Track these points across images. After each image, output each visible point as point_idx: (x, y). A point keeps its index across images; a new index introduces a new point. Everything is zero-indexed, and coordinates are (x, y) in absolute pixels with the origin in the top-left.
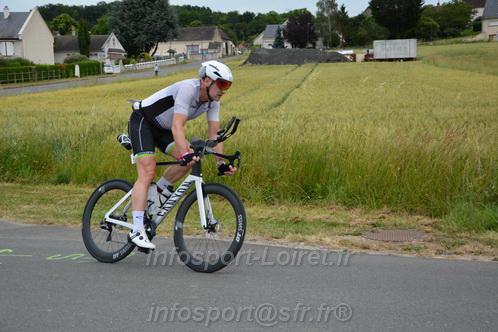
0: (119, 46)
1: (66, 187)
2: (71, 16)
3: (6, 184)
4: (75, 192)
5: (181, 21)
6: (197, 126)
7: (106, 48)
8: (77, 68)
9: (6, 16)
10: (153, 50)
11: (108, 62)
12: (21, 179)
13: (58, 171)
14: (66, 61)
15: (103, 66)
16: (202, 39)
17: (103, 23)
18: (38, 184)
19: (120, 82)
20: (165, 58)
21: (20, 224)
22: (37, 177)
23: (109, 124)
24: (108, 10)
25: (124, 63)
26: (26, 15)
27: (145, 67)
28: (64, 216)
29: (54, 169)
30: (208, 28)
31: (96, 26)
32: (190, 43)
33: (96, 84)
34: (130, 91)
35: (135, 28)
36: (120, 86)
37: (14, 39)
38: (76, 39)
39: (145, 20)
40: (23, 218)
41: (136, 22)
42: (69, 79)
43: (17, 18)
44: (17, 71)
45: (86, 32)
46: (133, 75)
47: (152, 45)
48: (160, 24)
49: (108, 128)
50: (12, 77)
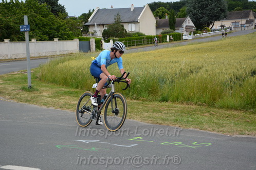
0: (192, 24)
1: (167, 104)
2: (165, 8)
3: (135, 101)
4: (172, 107)
5: (229, 8)
6: (243, 70)
7: (184, 25)
8: (168, 37)
9: (132, 10)
10: (211, 26)
11: (185, 33)
12: (142, 98)
13: (162, 95)
14: (162, 33)
15: (182, 35)
16: (242, 18)
17: (183, 11)
18: (151, 101)
19: (192, 44)
20: (219, 30)
21: (144, 123)
22: (150, 97)
23: (189, 68)
24: (186, 4)
25: (194, 34)
26: (143, 8)
27: (206, 35)
28: (167, 120)
29: (160, 94)
30: (245, 11)
31: (179, 13)
32: (234, 21)
33: (179, 46)
34: (199, 49)
35: (201, 13)
36: (193, 47)
37: (136, 22)
38: (168, 21)
39: (207, 8)
40: (145, 120)
41: (202, 9)
42: (164, 43)
43: (138, 10)
44: (136, 39)
45: (174, 17)
46: (200, 40)
47: (211, 23)
48: (216, 10)
49: (189, 71)
50: (134, 42)
